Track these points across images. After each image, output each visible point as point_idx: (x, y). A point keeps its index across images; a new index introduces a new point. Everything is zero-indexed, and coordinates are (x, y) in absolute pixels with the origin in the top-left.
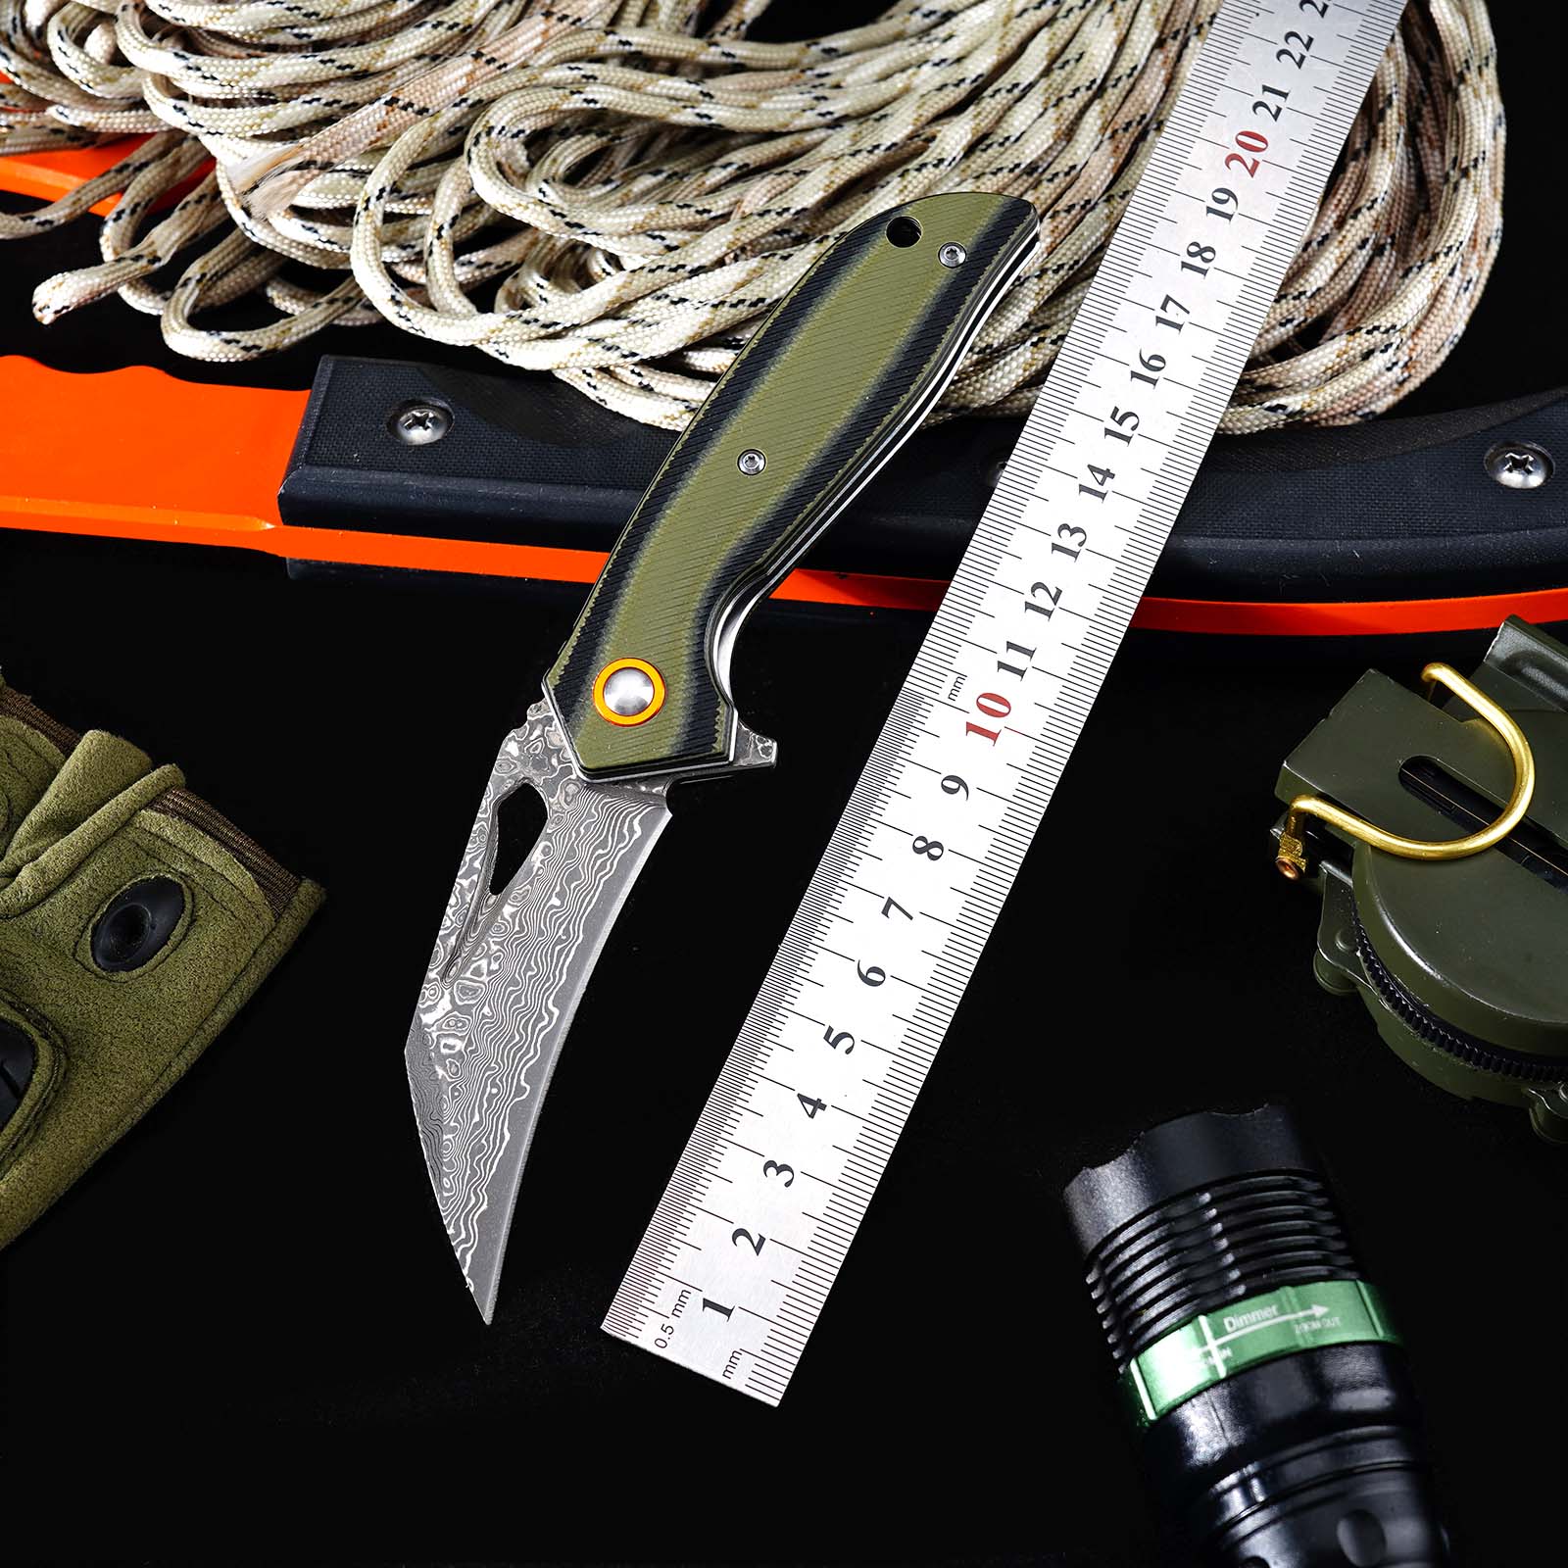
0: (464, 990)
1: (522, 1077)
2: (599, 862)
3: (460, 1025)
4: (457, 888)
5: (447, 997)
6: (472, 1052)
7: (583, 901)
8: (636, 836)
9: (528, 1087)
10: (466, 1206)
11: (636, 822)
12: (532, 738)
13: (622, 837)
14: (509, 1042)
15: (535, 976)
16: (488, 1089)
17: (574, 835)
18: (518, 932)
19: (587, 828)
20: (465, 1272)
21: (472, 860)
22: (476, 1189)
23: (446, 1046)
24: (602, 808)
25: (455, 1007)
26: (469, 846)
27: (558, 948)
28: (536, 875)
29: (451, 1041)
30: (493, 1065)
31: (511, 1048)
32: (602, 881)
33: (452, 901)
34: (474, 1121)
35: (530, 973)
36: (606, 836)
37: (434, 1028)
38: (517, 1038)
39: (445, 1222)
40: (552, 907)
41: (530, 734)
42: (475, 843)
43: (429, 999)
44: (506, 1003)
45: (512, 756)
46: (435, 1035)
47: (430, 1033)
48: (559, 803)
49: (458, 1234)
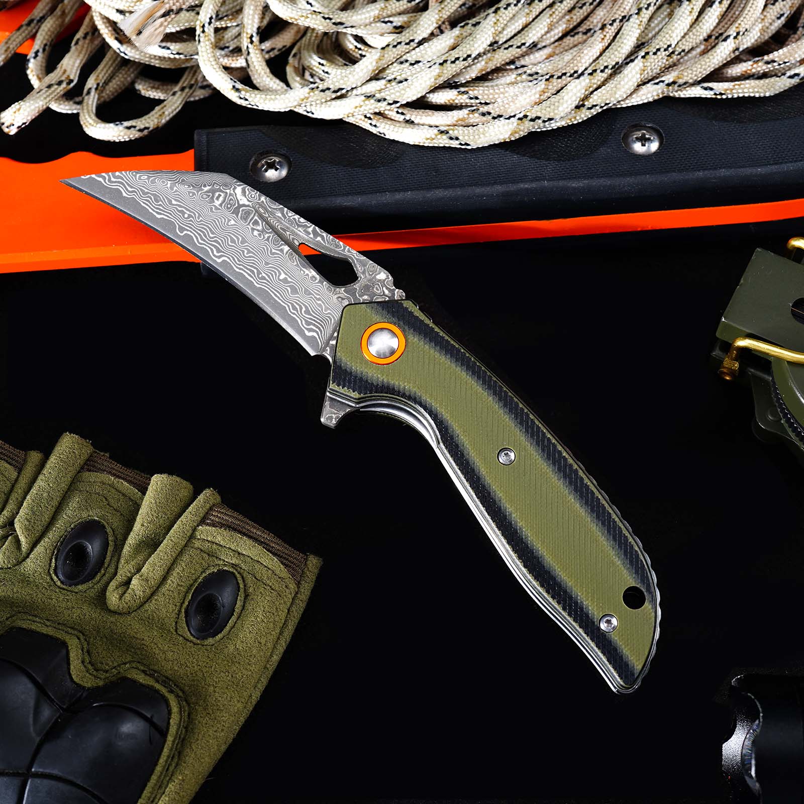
0: (248, 213)
1: (189, 233)
2: (298, 307)
3: (229, 206)
4: (309, 224)
5: (247, 203)
6: (212, 208)
7: (278, 292)
8: (306, 332)
9: (182, 234)
10: (128, 185)
11: (315, 334)
12: (384, 288)
13: (308, 323)
14: (211, 230)
15: (244, 254)
16: (188, 213)
17: (318, 297)
18: (271, 250)
19: (320, 305)
20: (93, 176)
21: (322, 237)
22: (136, 192)
23: (220, 195)
24: (329, 317)
25: (240, 206)
26: (331, 237)
27: (255, 271)
28: (301, 270)
29: (221, 199)
30: (201, 218)
31: (207, 231)
32: (286, 306)
33: (302, 220)
34: (173, 201)
35: (246, 251)
36: (311, 315)
37: (232, 192)
38: (212, 236)
39: (123, 172)
40: (280, 274)
41: (387, 288)
42: (332, 241)
43: (250, 193)
44: (233, 234)
45: (377, 275)
46: (228, 191)
47: (230, 189)
48: (340, 293)
49: (115, 177)
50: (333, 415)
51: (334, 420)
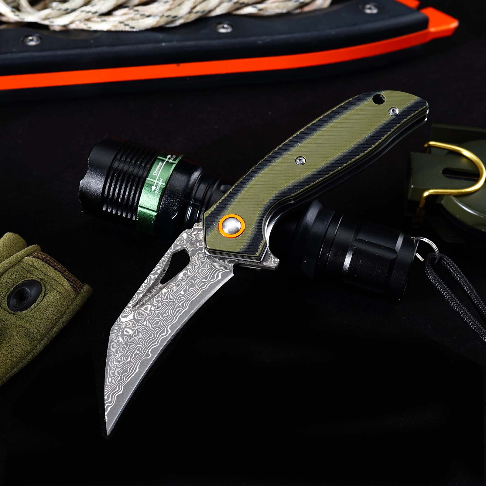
0: (139, 314)
1: (150, 351)
2: (202, 284)
3: (134, 325)
4: (149, 277)
5: (132, 314)
6: (135, 336)
7: (192, 295)
8: (218, 279)
9: (151, 355)
10: (114, 390)
11: (220, 274)
12: (193, 234)
13: (213, 277)
14: (149, 337)
15: (166, 316)
16: (136, 351)
17: (196, 271)
18: (165, 299)
19: (202, 270)
20: (106, 414)
21: (158, 270)
22: (120, 385)
23: (126, 331)
24: (210, 265)
25: (134, 318)
26: (158, 264)
27: (178, 309)
28: (179, 281)
29: (128, 330)
30: (141, 343)
31: (149, 339)
32: (201, 291)
33: (146, 282)
34: (127, 361)
35: (165, 315)
36: (208, 276)
37: (124, 324)
38: (153, 336)
39: (105, 394)
40: (181, 294)
41: (193, 232)
42: (161, 264)
43: (126, 313)
44: (153, 323)
45: (184, 238)
46: (123, 326)
47: (122, 325)
48: (195, 259)
49: (108, 399)
50: (272, 260)
51: (275, 260)
